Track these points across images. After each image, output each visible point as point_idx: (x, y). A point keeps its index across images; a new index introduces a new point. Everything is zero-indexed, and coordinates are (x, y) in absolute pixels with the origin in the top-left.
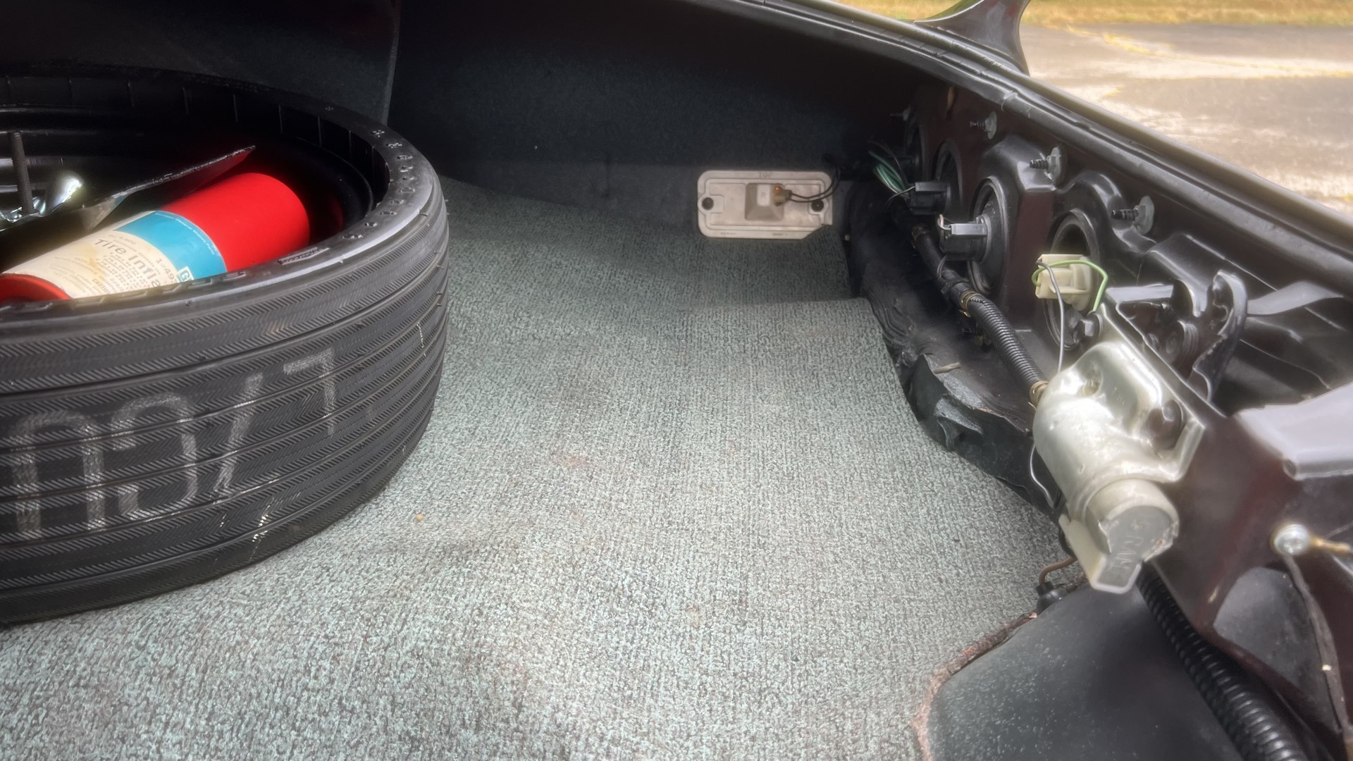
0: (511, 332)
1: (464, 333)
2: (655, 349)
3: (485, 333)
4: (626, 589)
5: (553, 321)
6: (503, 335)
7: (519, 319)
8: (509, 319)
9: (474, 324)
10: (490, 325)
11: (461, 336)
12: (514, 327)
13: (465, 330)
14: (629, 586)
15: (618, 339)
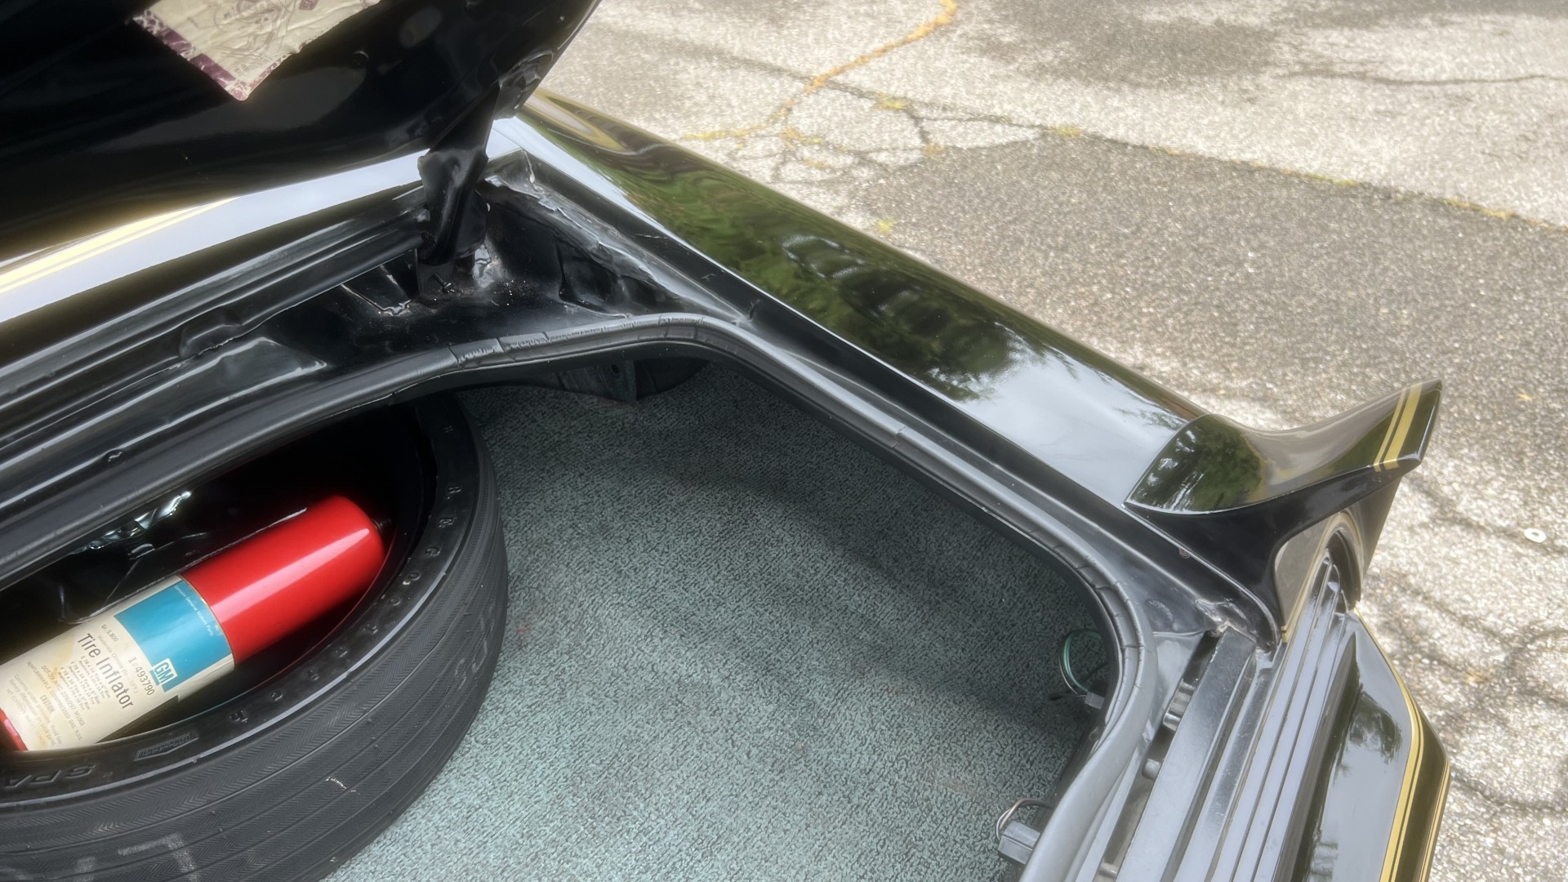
0: (633, 655)
1: (588, 640)
2: (771, 729)
3: (607, 648)
5: (683, 652)
6: (624, 655)
7: (649, 639)
8: (639, 636)
9: (602, 633)
10: (616, 639)
11: (584, 643)
12: (639, 649)
13: (591, 637)
15: (738, 701)
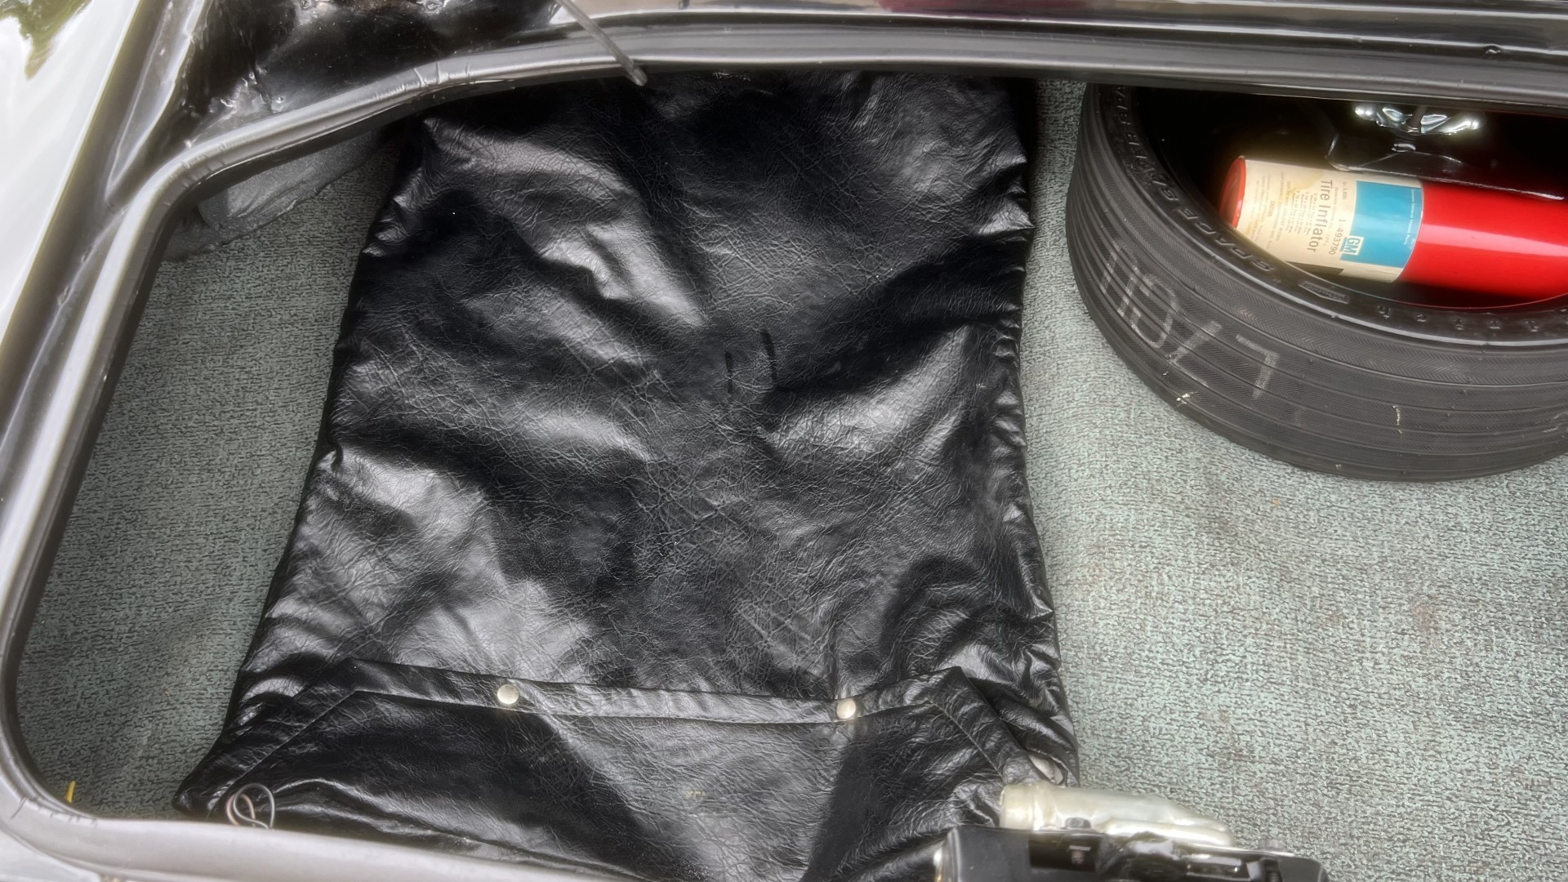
4: (1224, 658)
14: (1228, 660)
